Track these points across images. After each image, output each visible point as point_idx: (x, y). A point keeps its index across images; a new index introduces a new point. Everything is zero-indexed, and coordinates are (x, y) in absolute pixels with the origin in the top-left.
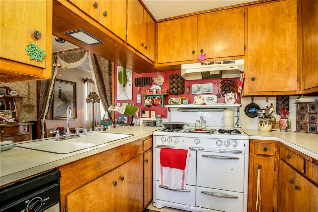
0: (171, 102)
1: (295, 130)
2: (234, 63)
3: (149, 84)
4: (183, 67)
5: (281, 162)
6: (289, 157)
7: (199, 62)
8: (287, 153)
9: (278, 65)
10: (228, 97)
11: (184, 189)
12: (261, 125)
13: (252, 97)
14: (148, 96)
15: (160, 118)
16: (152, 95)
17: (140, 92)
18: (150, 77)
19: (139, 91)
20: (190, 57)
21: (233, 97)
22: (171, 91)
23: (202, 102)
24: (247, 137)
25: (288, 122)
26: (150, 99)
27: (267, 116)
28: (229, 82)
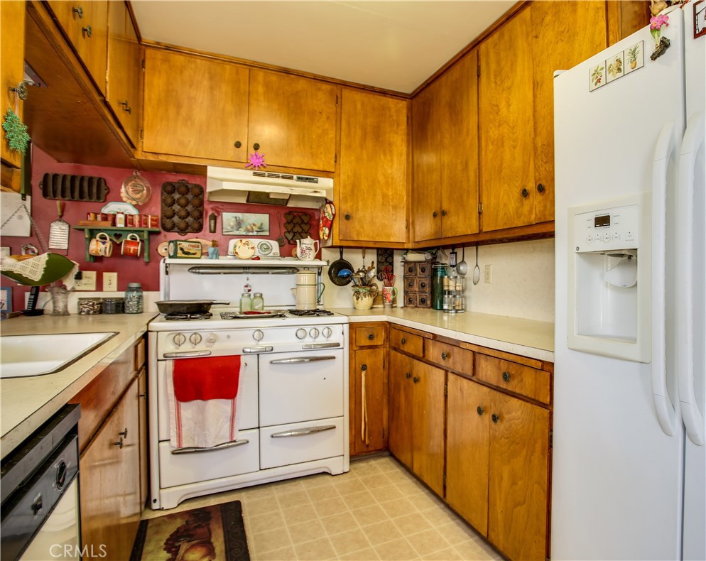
0: (179, 251)
1: (403, 306)
2: (317, 182)
3: (98, 198)
4: (212, 172)
5: (393, 352)
6: (404, 342)
7: (250, 168)
8: (402, 335)
9: (383, 199)
10: (304, 246)
11: (235, 441)
12: (358, 299)
13: (341, 247)
14: (100, 230)
15: (137, 289)
16: (114, 228)
17: (61, 217)
18: (99, 179)
19: (60, 214)
20: (231, 153)
21: (313, 248)
22: (168, 223)
23: (250, 253)
24: (345, 319)
25: (394, 293)
26: (106, 239)
27: (366, 283)
28: (300, 214)
